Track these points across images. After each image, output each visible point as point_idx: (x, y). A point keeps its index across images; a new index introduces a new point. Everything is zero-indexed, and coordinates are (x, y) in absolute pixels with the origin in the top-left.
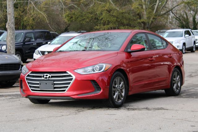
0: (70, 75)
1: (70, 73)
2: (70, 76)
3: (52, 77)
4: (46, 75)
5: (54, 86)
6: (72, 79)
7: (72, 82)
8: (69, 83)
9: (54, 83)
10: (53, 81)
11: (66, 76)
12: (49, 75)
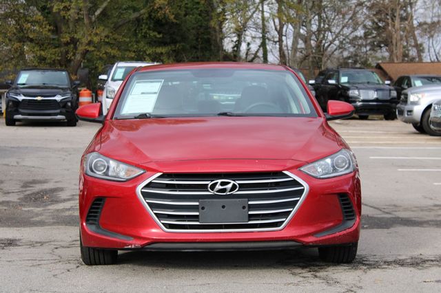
0: (294, 180)
1: (293, 176)
2: (295, 183)
3: (242, 187)
4: (223, 184)
5: (250, 213)
6: (303, 190)
7: (301, 200)
8: (293, 204)
9: (250, 203)
10: (247, 199)
11: (281, 184)
12: (232, 182)
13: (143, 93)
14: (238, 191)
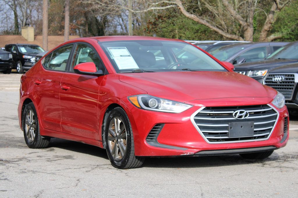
0: (273, 110)
1: (272, 107)
3: (251, 114)
4: (241, 112)
6: (277, 115)
7: (277, 121)
8: (272, 124)
10: (253, 122)
11: (266, 112)
12: (245, 112)
13: (121, 56)
14: (249, 116)
